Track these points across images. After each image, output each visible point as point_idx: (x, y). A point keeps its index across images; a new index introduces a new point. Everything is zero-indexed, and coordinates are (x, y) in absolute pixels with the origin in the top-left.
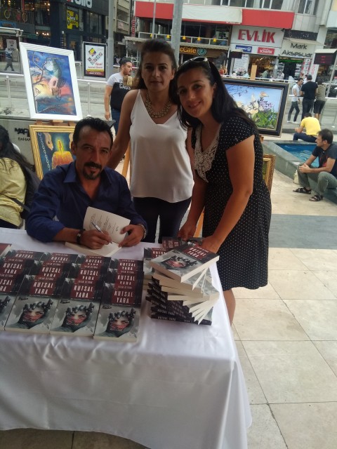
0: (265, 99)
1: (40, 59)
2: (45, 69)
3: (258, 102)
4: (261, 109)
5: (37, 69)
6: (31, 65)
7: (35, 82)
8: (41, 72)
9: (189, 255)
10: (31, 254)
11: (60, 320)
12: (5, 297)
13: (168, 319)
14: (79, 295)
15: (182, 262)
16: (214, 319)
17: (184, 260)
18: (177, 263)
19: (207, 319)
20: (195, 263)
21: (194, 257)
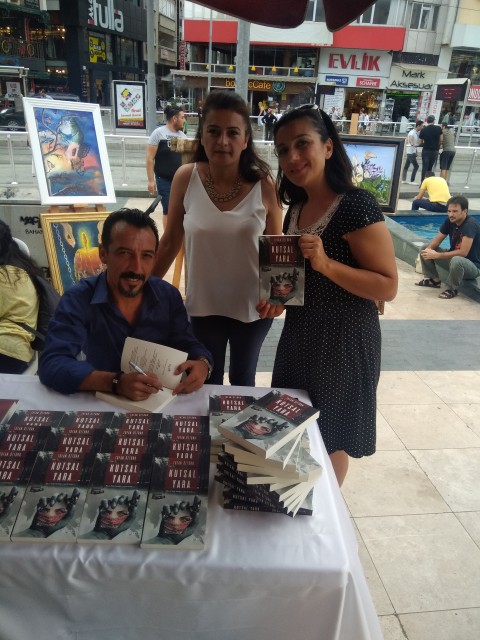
0: (372, 161)
1: (52, 119)
2: (60, 132)
3: (363, 166)
4: (367, 175)
5: (48, 134)
6: (41, 128)
7: (46, 152)
8: (54, 137)
9: (275, 413)
10: (46, 416)
11: (91, 521)
12: (10, 489)
13: (249, 509)
14: (117, 479)
15: (265, 425)
16: (315, 507)
17: (268, 422)
18: (258, 427)
19: (306, 507)
20: (284, 426)
21: (282, 416)
